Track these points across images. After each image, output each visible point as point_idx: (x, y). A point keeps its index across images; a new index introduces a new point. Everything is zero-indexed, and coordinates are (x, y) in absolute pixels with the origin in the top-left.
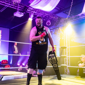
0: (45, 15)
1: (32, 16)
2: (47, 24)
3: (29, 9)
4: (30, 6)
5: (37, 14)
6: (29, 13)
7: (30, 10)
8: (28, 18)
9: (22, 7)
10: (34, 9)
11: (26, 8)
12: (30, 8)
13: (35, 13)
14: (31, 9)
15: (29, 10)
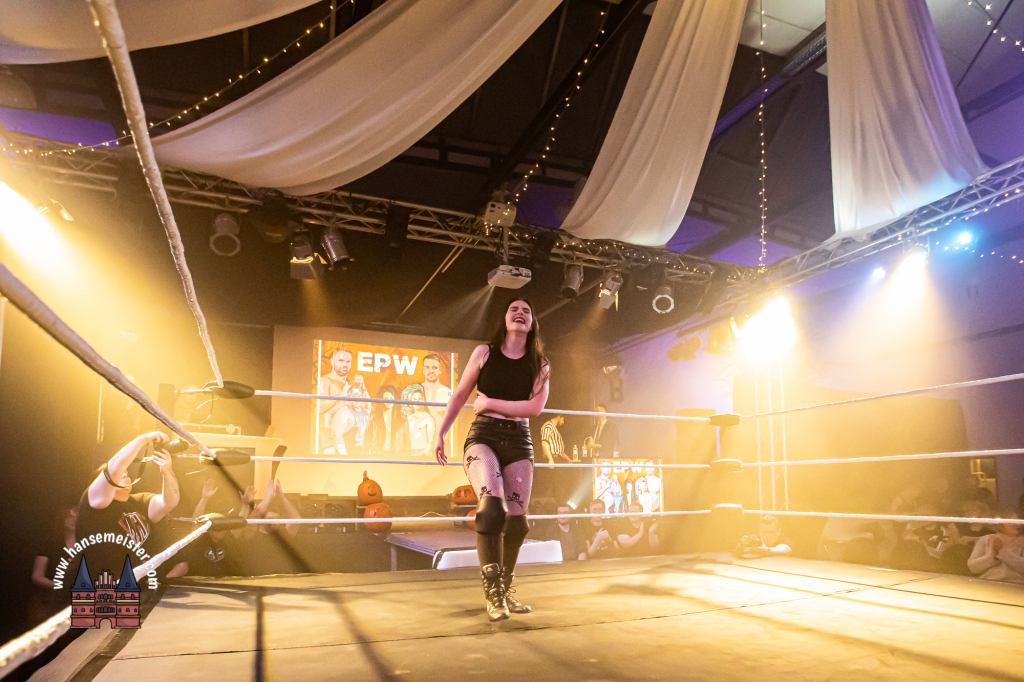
0: (644, 266)
3: (559, 247)
4: (562, 231)
5: (601, 263)
6: (562, 264)
9: (528, 242)
10: (585, 241)
12: (564, 238)
14: (573, 244)
15: (560, 251)
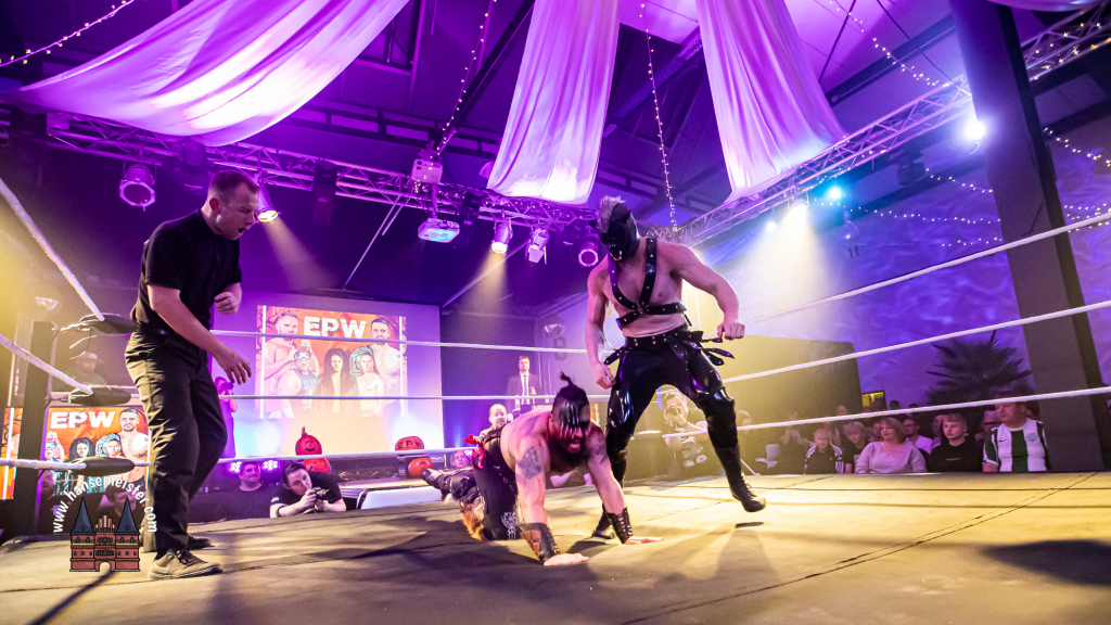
0: (568, 223)
1: (506, 233)
2: (581, 261)
3: (488, 206)
6: (492, 223)
7: (498, 207)
8: (491, 243)
9: (458, 200)
10: (512, 200)
11: (474, 201)
12: (491, 198)
13: (523, 216)
14: (502, 203)
15: (490, 210)
